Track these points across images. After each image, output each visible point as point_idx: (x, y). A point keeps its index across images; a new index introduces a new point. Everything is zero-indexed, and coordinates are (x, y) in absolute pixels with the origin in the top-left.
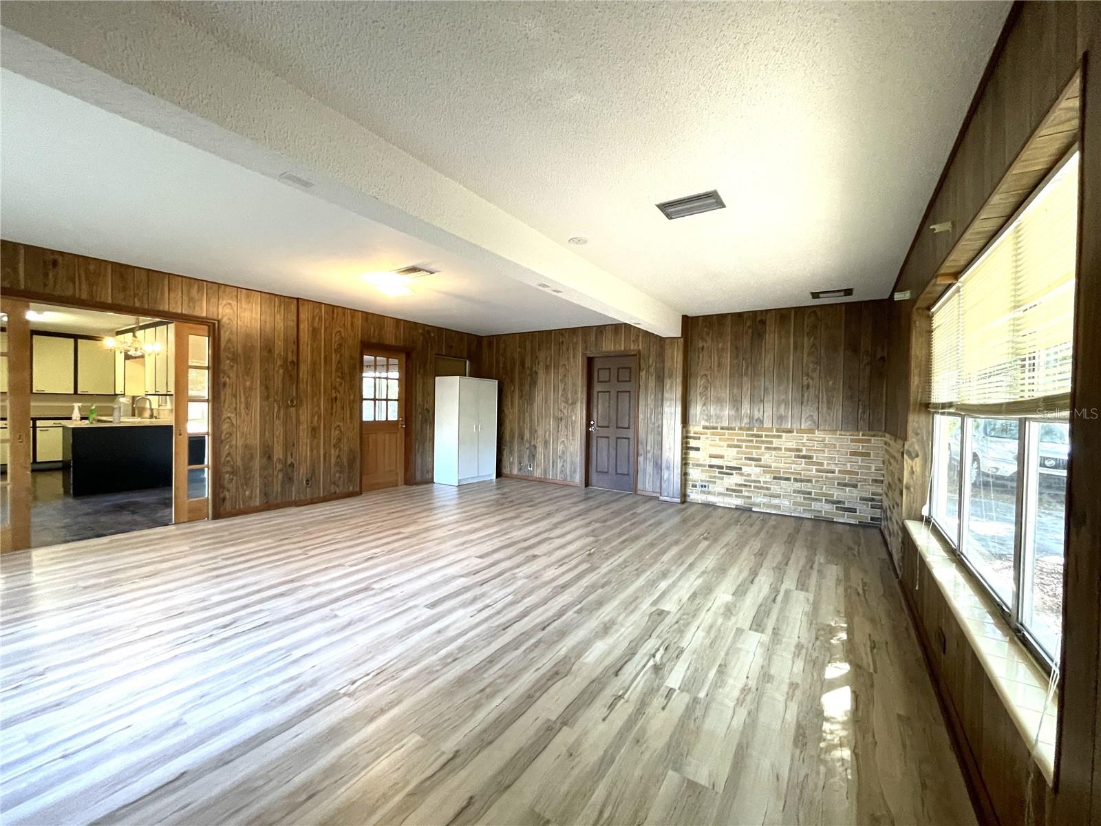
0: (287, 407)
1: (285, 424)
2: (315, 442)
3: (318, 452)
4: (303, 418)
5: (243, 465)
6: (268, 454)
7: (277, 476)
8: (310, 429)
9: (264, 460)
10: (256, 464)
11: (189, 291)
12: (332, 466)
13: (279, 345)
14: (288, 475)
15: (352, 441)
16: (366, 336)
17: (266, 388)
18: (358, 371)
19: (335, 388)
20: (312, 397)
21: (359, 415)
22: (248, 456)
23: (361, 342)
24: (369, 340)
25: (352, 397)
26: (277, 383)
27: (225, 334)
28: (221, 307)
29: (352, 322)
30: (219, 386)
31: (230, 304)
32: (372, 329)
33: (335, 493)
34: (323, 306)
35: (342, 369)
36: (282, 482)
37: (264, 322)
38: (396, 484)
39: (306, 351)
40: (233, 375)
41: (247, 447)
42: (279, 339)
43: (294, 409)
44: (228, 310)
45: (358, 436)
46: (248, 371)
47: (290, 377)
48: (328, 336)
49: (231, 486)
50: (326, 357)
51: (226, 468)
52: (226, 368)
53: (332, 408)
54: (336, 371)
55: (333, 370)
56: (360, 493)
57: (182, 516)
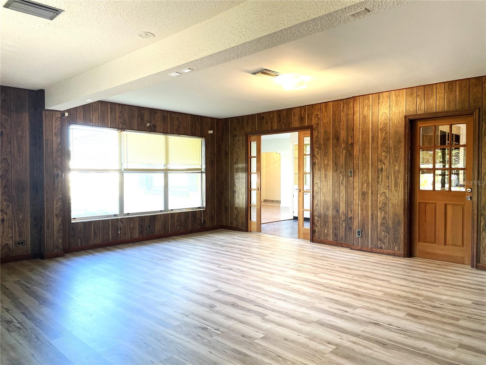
0: (348, 177)
1: (346, 187)
2: (364, 204)
3: (367, 212)
4: (356, 184)
5: (324, 213)
6: (336, 208)
7: (342, 224)
8: (360, 193)
9: (334, 212)
10: (330, 213)
11: (301, 114)
12: (379, 225)
13: (343, 134)
14: (349, 225)
15: (397, 207)
16: (411, 110)
17: (336, 164)
18: (403, 144)
19: (381, 161)
20: (363, 169)
21: (404, 183)
22: (326, 208)
23: (406, 117)
24: (415, 113)
25: (397, 168)
26: (342, 160)
27: (315, 134)
28: (313, 118)
29: (396, 101)
30: (313, 164)
31: (317, 115)
32: (418, 102)
33: (381, 248)
34: (371, 95)
35: (387, 144)
36: (345, 229)
37: (334, 120)
38: (460, 261)
39: (358, 135)
40: (319, 157)
41: (325, 202)
42: (343, 129)
43: (351, 178)
44: (316, 119)
45: (403, 203)
46: (326, 154)
47: (350, 155)
48: (375, 119)
49: (318, 224)
50: (373, 137)
51: (316, 213)
52: (316, 153)
53: (378, 177)
54: (381, 146)
55: (379, 146)
56: (406, 255)
57: (301, 235)
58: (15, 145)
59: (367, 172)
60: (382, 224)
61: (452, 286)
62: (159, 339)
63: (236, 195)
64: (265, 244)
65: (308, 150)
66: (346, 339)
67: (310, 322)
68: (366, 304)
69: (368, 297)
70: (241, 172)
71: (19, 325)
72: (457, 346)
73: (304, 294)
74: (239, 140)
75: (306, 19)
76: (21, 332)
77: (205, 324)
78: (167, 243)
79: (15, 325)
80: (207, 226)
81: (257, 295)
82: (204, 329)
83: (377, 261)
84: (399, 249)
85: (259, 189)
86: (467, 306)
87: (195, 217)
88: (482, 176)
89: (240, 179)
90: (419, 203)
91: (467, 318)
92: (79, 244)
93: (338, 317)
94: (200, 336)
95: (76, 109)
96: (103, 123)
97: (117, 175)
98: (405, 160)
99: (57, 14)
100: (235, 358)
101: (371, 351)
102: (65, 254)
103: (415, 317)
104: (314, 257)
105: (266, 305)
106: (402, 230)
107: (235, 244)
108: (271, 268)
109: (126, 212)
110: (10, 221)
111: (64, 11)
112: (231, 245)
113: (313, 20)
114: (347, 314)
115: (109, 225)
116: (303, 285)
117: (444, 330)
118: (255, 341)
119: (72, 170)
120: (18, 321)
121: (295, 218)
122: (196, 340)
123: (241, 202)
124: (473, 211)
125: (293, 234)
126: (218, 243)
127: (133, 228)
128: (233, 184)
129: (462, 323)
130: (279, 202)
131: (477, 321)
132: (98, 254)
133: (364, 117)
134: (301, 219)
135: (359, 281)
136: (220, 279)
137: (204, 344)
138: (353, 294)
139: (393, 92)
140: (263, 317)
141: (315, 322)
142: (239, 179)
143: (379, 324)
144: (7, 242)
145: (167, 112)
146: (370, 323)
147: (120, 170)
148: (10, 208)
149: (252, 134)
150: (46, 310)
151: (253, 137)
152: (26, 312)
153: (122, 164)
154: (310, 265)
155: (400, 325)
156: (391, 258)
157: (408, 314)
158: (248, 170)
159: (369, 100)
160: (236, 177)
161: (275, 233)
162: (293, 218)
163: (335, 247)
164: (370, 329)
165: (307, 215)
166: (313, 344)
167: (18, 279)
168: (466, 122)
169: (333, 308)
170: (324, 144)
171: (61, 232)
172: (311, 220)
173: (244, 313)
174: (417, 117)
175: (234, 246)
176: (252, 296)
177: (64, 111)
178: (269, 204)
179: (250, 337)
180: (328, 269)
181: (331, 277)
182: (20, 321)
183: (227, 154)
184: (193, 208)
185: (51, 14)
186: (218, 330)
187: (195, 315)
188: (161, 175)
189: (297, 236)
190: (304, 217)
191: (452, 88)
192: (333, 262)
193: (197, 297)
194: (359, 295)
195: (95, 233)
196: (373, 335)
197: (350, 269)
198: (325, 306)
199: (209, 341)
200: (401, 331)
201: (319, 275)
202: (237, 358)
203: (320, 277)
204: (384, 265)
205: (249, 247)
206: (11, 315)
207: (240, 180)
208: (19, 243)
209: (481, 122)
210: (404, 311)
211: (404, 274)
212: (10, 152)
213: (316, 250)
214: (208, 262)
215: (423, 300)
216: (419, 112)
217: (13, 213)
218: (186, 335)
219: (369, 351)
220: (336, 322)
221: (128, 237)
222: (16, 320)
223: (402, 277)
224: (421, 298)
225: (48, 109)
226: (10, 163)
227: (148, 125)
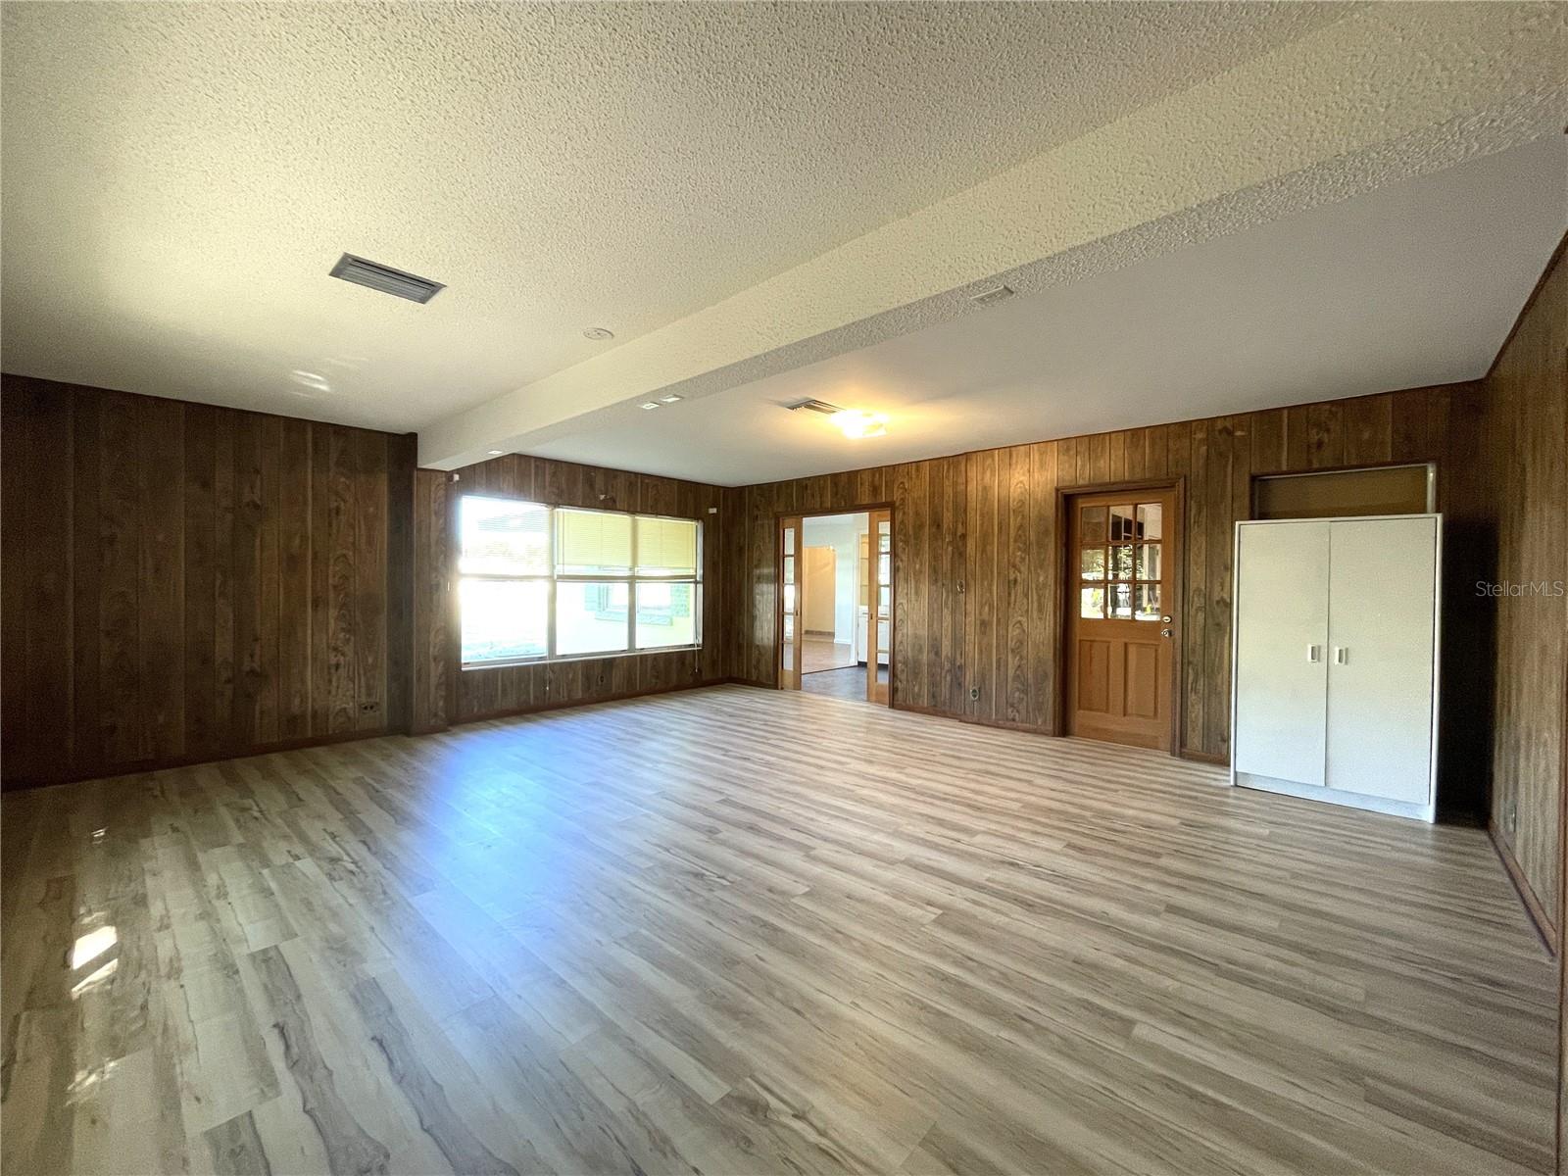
0: (957, 594)
1: (953, 612)
2: (985, 642)
3: (990, 657)
4: (970, 608)
5: (913, 657)
6: (936, 650)
7: (945, 677)
8: (978, 622)
9: (932, 656)
10: (924, 658)
11: (873, 481)
12: (1010, 680)
13: (948, 517)
14: (957, 679)
15: (1041, 647)
16: (1067, 478)
17: (934, 570)
18: (1053, 535)
19: (1014, 566)
20: (982, 580)
21: (1055, 606)
22: (917, 647)
23: (1057, 490)
24: (1073, 484)
25: (1041, 579)
26: (946, 564)
27: (899, 516)
28: (895, 489)
29: (1041, 460)
30: (895, 571)
31: (902, 483)
32: (1079, 463)
33: (1014, 720)
34: (997, 451)
35: (1025, 536)
36: (951, 686)
37: (932, 496)
38: (1149, 744)
39: (974, 519)
40: (905, 558)
41: (916, 636)
42: (947, 509)
43: (962, 596)
44: (901, 491)
45: (1052, 640)
46: (917, 554)
47: (960, 554)
48: (1004, 493)
49: (903, 677)
50: (1000, 524)
51: (899, 658)
52: (899, 551)
53: (1009, 594)
54: (1015, 541)
55: (1012, 540)
56: (1057, 733)
57: (872, 696)
58: (363, 532)
59: (990, 585)
60: (1016, 678)
61: (1141, 790)
62: (613, 895)
63: (757, 624)
64: (808, 712)
65: (885, 545)
66: (960, 896)
67: (892, 863)
68: (993, 827)
69: (996, 813)
70: (767, 583)
71: (352, 867)
72: (1162, 908)
73: (880, 806)
74: (762, 526)
75: (896, 305)
76: (355, 880)
77: (698, 866)
78: (631, 708)
79: (345, 867)
80: (704, 678)
81: (793, 808)
82: (698, 875)
83: (1007, 742)
84: (1045, 722)
85: (798, 613)
86: (1172, 829)
87: (683, 663)
88: (1191, 594)
89: (764, 594)
90: (1080, 641)
91: (1174, 853)
92: (476, 709)
93: (945, 852)
94: (689, 890)
95: (473, 467)
96: (521, 491)
97: (546, 586)
98: (1056, 565)
99: (434, 292)
100: (756, 935)
101: (1007, 920)
102: (450, 728)
103: (1081, 849)
104: (894, 736)
105: (812, 828)
106: (1050, 687)
107: (755, 712)
108: (819, 758)
109: (559, 652)
110: (351, 668)
111: (445, 286)
112: (747, 714)
113: (908, 306)
114: (959, 846)
115: (529, 674)
116: (881, 791)
117: (1135, 876)
118: (792, 900)
119: (465, 575)
120: (352, 859)
121: (862, 665)
122: (682, 898)
123: (765, 636)
124: (1174, 657)
125: (859, 693)
126: (725, 709)
127: (573, 680)
128: (752, 604)
129: (1164, 861)
130: (832, 635)
131: (1196, 859)
132: (510, 728)
133: (985, 488)
134: (872, 667)
135: (978, 782)
136: (726, 778)
137: (697, 906)
138: (969, 806)
139: (1035, 446)
140: (807, 851)
141: (902, 862)
142: (762, 595)
143: (1018, 864)
144: (344, 706)
145: (636, 474)
146: (1003, 862)
147: (551, 577)
148: (351, 644)
149: (787, 515)
150: (406, 836)
151: (788, 521)
152: (368, 840)
153: (553, 567)
154: (888, 751)
155: (1054, 867)
156: (1029, 737)
157: (1069, 846)
158: (778, 579)
159: (993, 460)
160: (757, 591)
161: (826, 690)
162: (857, 664)
163: (932, 718)
164: (1002, 875)
165: (884, 659)
166: (901, 906)
167: (360, 774)
168: (1160, 500)
169: (936, 834)
170: (914, 534)
171: (443, 687)
172: (891, 668)
173: (771, 843)
174: (1076, 491)
175: (753, 715)
176: (786, 810)
177: (453, 472)
178: (815, 639)
179: (783, 893)
180: (922, 759)
181: (930, 776)
182: (357, 858)
183: (741, 550)
184: (680, 647)
185: (421, 292)
186: (723, 878)
187: (683, 848)
188: (624, 587)
189: (865, 697)
190: (879, 662)
191: (1139, 440)
192: (930, 745)
193: (688, 813)
194: (979, 809)
195: (504, 690)
196: (1008, 886)
197: (959, 758)
198: (920, 830)
199: (708, 901)
200: (1059, 879)
201: (906, 771)
202: (759, 936)
203: (907, 775)
204: (1021, 750)
205: (780, 717)
206: (340, 846)
207: (765, 597)
208: (366, 708)
209: (1188, 501)
210: (1060, 839)
211: (1057, 767)
212: (354, 543)
213: (899, 724)
214: (705, 745)
215: (1094, 817)
216: (1081, 482)
217: (356, 653)
218: (666, 887)
219: (1003, 920)
220: (939, 861)
221: (563, 697)
222: (348, 855)
223: (1053, 773)
224: (1088, 814)
225: (424, 467)
226: (352, 563)
227: (602, 497)
